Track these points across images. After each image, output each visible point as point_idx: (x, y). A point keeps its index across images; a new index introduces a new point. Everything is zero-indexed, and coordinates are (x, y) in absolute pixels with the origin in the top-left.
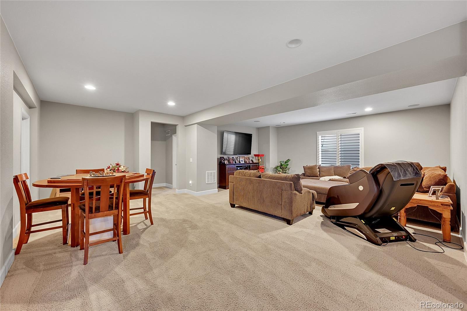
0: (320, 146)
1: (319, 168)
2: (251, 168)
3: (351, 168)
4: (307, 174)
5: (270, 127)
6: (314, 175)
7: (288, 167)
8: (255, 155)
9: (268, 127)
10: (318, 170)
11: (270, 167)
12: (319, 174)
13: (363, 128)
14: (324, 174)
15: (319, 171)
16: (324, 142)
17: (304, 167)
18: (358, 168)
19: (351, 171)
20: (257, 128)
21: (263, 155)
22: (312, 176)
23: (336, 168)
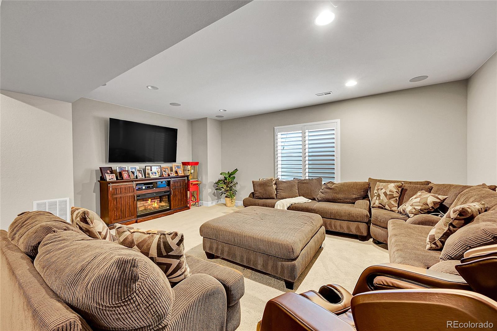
0: (279, 148)
1: (275, 184)
2: (171, 185)
3: (323, 183)
4: (257, 194)
5: (208, 119)
6: (268, 197)
7: (235, 181)
8: (184, 164)
9: (204, 120)
10: (274, 187)
11: (208, 182)
12: (276, 193)
13: (338, 121)
14: (283, 194)
15: (276, 189)
16: (285, 142)
17: (253, 182)
18: (333, 183)
19: (322, 188)
20: (187, 120)
21: (197, 163)
22: (264, 196)
23: (301, 183)
